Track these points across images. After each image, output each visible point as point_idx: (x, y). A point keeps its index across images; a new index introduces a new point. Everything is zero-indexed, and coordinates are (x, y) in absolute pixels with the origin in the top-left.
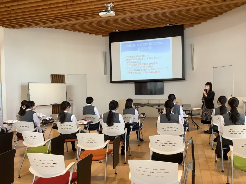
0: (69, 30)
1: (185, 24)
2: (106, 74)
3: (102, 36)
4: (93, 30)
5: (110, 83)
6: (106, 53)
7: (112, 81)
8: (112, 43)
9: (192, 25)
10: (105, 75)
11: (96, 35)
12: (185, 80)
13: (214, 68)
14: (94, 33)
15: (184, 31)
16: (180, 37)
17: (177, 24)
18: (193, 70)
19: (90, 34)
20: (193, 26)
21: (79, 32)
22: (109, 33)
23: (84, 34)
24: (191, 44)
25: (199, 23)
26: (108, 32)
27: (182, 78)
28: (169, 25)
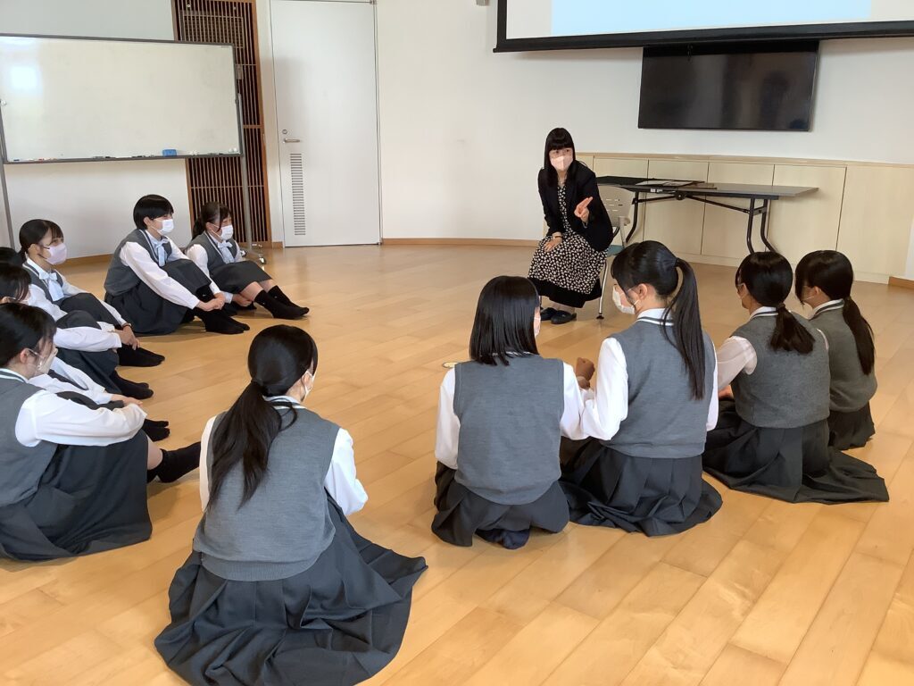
5: (495, 51)
10: (479, 3)
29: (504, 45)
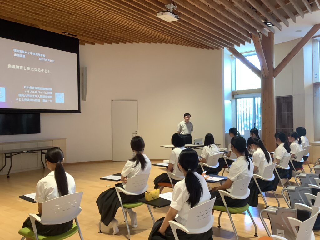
12: (81, 113)
13: (112, 101)
16: (76, 55)
17: (76, 36)
24: (86, 68)
25: (93, 44)
28: (68, 34)
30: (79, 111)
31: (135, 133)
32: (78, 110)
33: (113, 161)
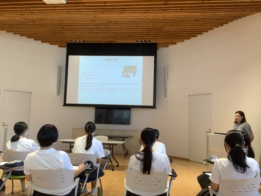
0: (14, 34)
1: (159, 43)
2: (58, 93)
3: (58, 46)
4: (46, 37)
5: (63, 106)
6: (61, 67)
7: (67, 103)
8: (70, 56)
9: (167, 45)
10: (57, 95)
11: (50, 44)
12: (156, 108)
13: (189, 96)
14: (48, 42)
15: (158, 51)
16: (153, 57)
17: (150, 41)
18: (166, 97)
19: (42, 42)
20: (168, 47)
21: (28, 37)
22: (68, 44)
23: (35, 41)
24: (165, 67)
25: (175, 43)
26: (66, 41)
27: (153, 105)
28: (141, 41)
29: (65, 105)
30: (154, 107)
31: (209, 131)
32: (152, 105)
33: (189, 160)
